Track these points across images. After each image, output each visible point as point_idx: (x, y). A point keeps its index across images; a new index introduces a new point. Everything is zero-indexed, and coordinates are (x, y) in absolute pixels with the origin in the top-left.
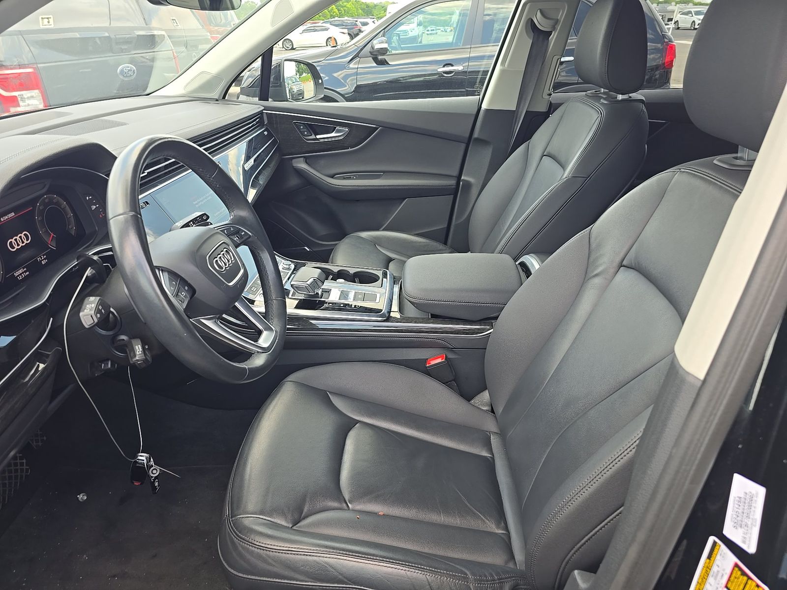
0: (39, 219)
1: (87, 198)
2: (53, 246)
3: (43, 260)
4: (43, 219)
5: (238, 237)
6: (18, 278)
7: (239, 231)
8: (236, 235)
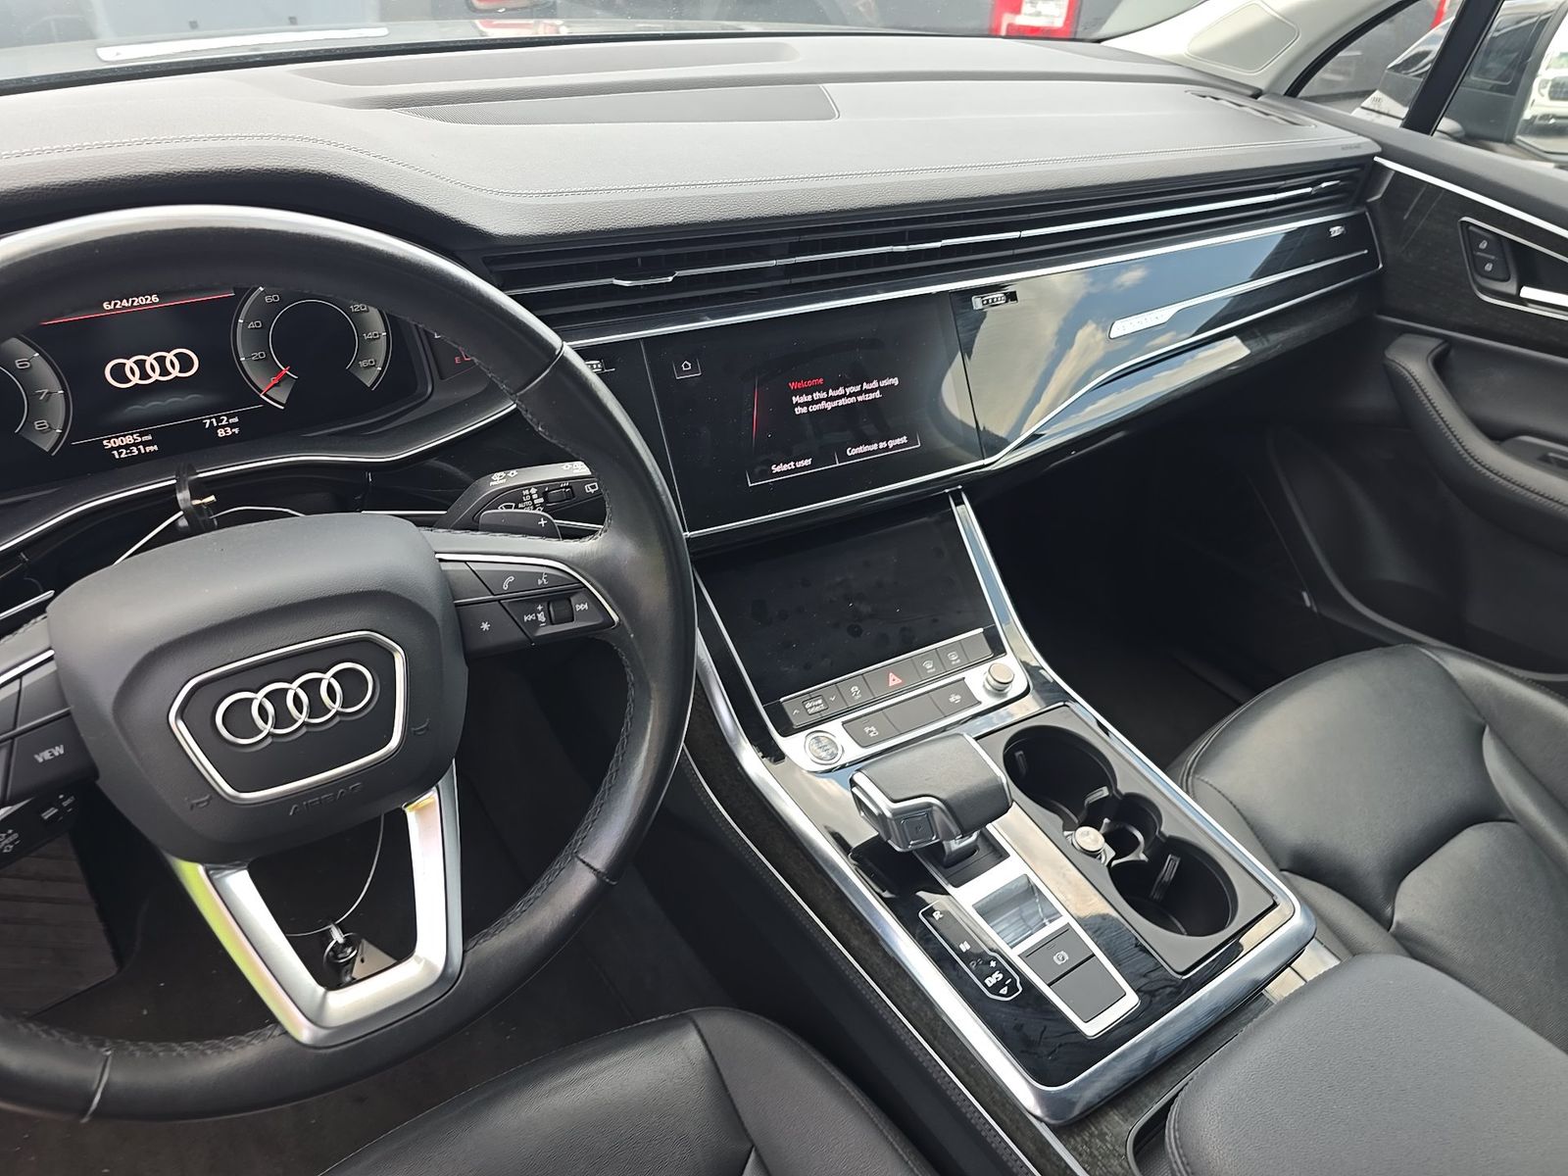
0: (252, 326)
2: (276, 397)
3: (223, 427)
4: (265, 327)
5: (548, 615)
6: (115, 452)
7: (573, 594)
8: (546, 604)
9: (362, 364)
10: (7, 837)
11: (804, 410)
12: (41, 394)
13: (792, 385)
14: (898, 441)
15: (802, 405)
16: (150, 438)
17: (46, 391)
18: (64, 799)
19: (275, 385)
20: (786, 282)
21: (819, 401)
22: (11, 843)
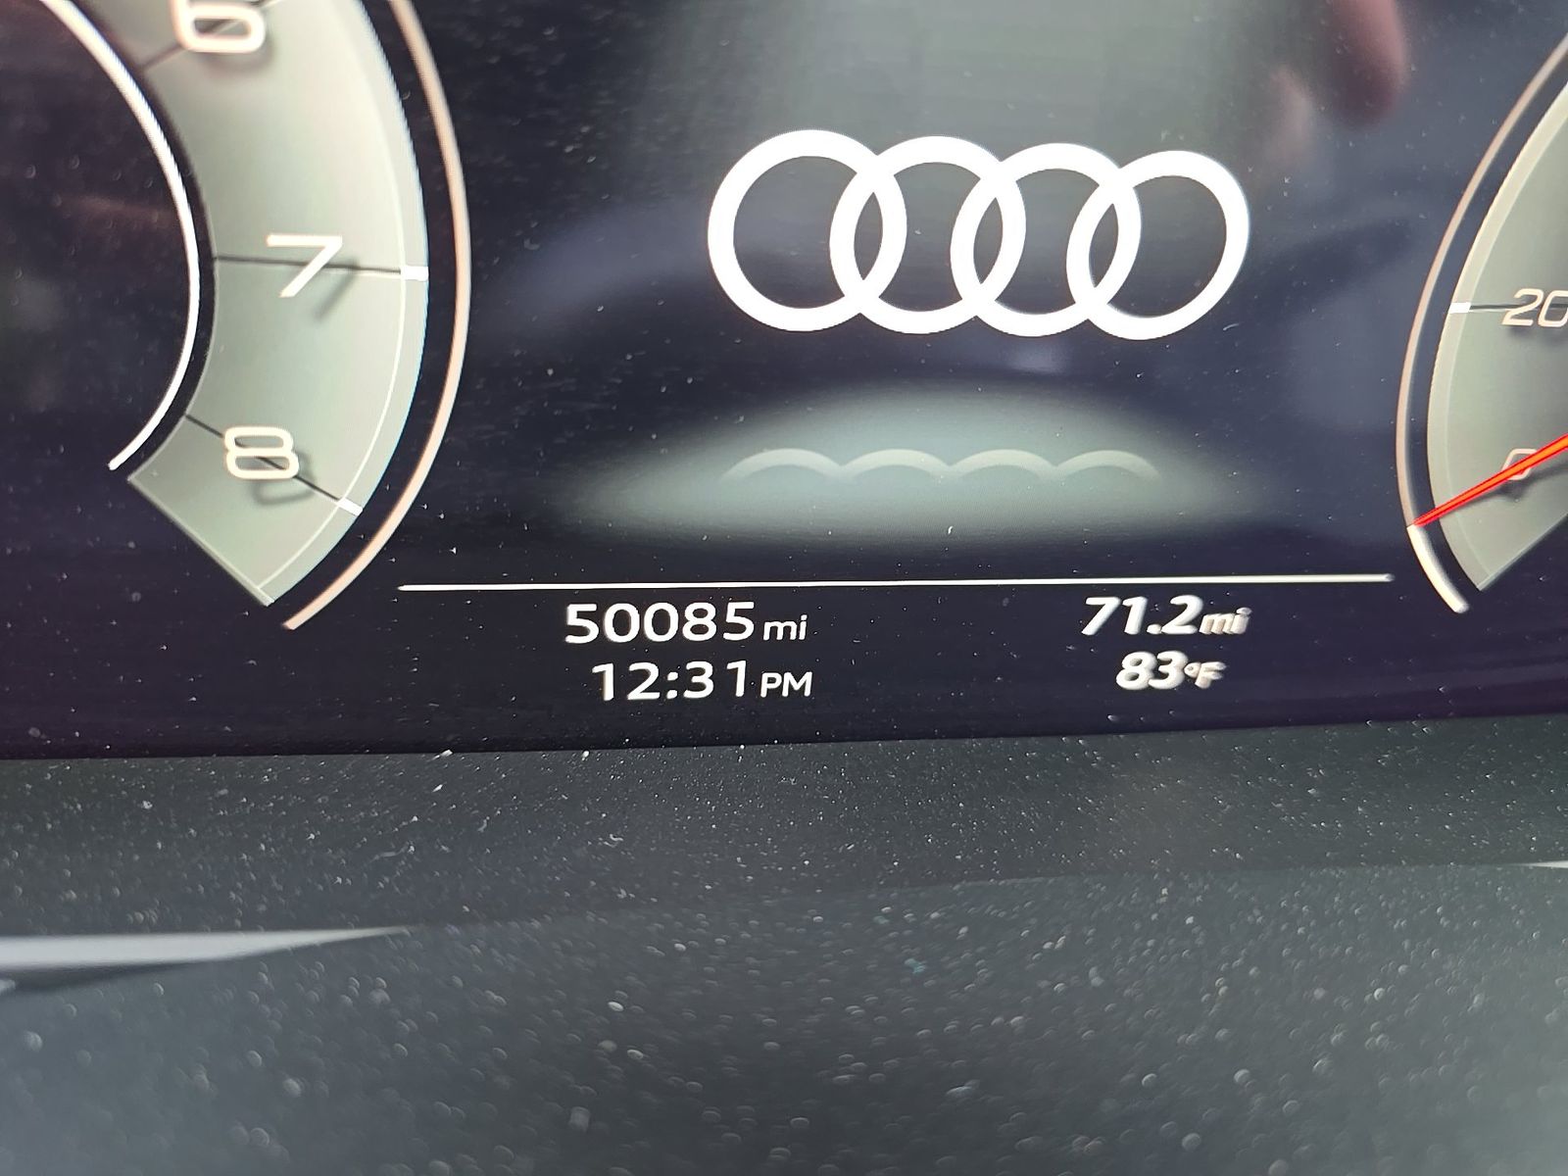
16: (799, 630)
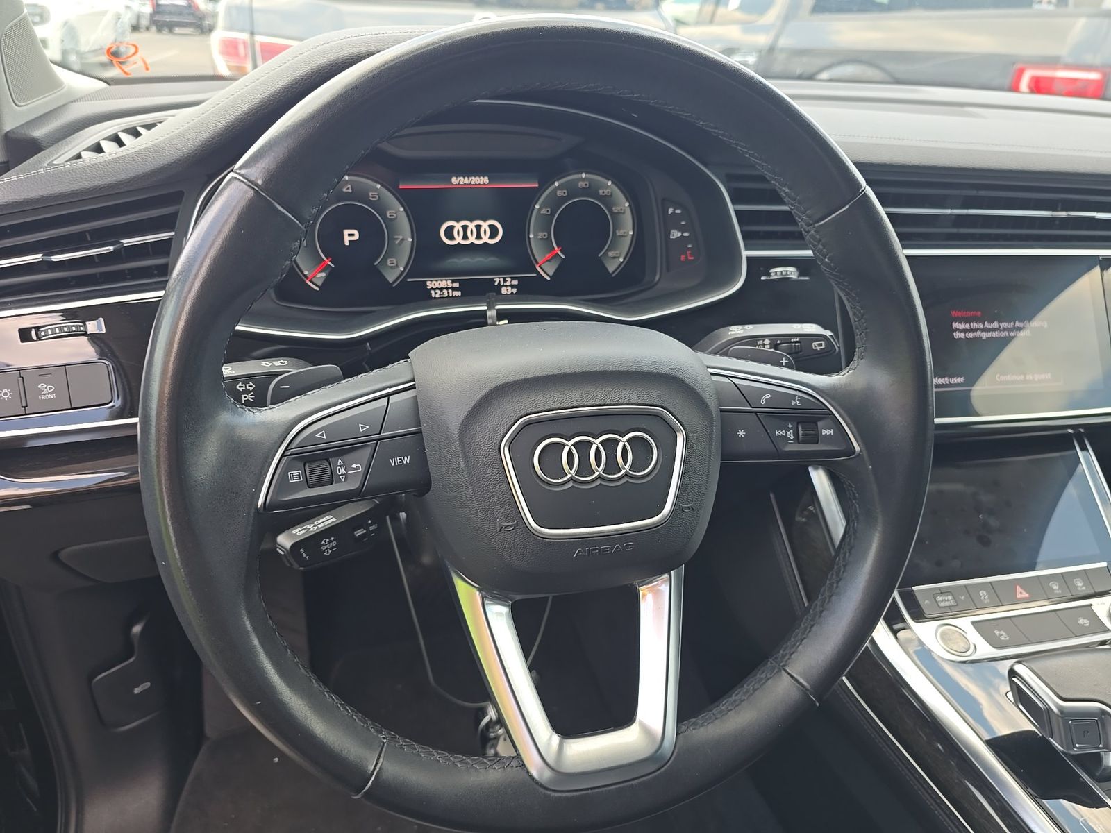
0: (544, 211)
1: (671, 211)
2: (547, 270)
3: (506, 286)
4: (553, 214)
5: (796, 434)
6: (433, 292)
7: (821, 419)
8: (795, 424)
9: (611, 254)
10: (329, 542)
11: (962, 335)
12: (397, 239)
13: (954, 313)
14: (1043, 376)
15: (960, 331)
16: (458, 285)
17: (401, 237)
18: (371, 525)
19: (549, 260)
20: (954, 230)
21: (976, 330)
22: (330, 549)
